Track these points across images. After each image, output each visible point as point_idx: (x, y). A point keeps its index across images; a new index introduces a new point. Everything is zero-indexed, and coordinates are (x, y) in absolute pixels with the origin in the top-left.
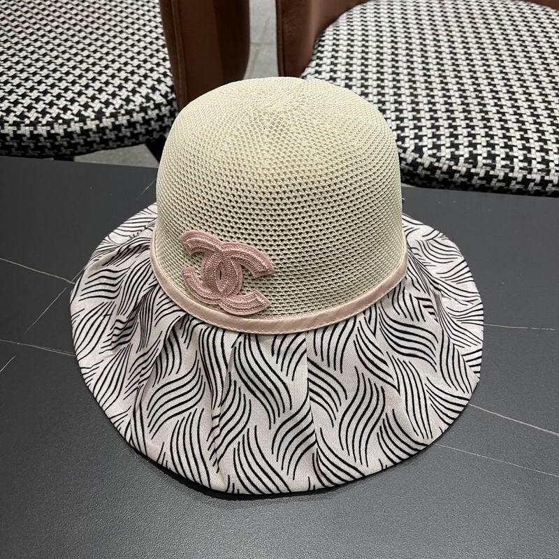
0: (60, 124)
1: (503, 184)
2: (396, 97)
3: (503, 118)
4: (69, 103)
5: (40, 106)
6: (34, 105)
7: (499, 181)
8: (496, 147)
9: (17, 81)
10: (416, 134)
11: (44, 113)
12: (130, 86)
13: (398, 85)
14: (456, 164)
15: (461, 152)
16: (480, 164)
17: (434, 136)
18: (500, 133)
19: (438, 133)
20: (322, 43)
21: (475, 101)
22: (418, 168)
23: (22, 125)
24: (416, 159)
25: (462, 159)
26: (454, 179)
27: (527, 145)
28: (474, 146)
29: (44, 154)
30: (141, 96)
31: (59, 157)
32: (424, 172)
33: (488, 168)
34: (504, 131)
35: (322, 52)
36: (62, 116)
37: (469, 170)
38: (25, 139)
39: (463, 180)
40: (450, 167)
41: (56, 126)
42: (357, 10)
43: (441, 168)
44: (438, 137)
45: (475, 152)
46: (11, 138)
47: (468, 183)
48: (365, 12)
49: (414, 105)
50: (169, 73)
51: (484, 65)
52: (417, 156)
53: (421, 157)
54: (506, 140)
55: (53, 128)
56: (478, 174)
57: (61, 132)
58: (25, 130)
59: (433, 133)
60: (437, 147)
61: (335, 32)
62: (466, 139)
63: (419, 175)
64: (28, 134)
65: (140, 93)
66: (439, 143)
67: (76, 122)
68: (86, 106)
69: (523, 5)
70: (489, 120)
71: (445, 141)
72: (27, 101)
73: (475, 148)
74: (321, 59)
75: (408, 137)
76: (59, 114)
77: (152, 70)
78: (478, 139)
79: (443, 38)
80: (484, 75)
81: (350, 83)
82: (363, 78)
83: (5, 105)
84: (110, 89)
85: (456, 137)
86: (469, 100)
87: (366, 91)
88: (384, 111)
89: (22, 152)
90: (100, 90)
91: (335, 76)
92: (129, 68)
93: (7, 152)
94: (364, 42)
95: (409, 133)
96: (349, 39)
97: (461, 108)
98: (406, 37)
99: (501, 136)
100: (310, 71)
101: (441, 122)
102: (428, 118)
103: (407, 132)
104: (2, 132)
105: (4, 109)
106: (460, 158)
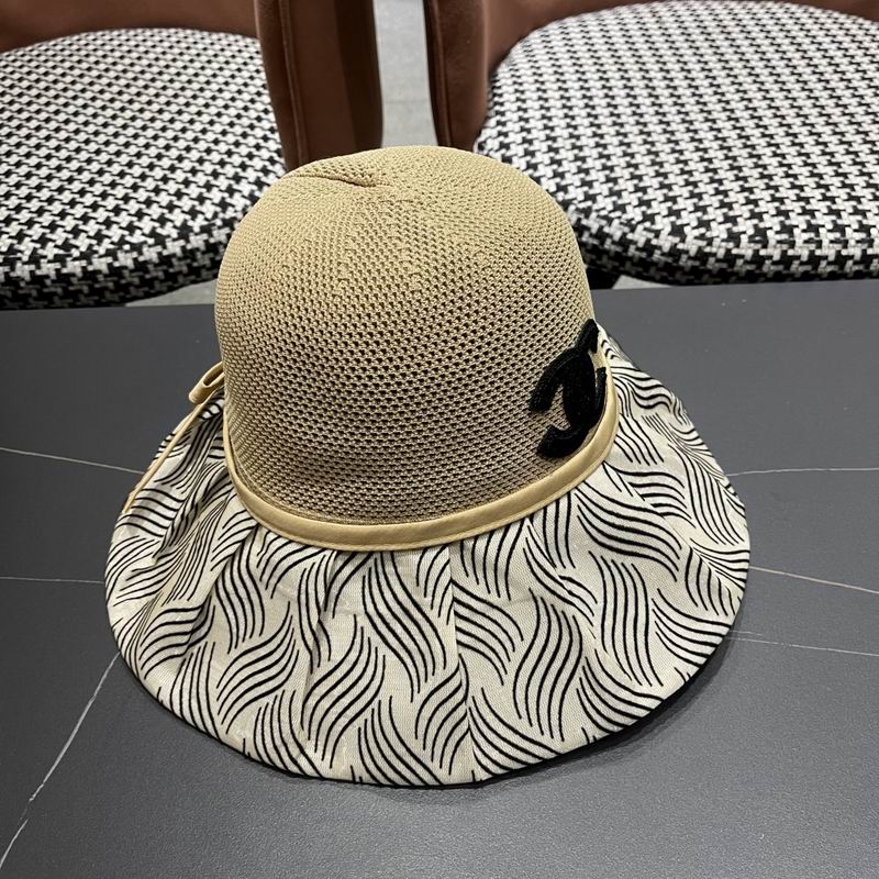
0: (127, 252)
1: (808, 268)
2: (628, 159)
3: (790, 172)
4: (135, 219)
5: (92, 228)
6: (82, 227)
7: (802, 263)
8: (790, 214)
9: (45, 194)
10: (669, 209)
11: (99, 237)
12: (223, 183)
13: (626, 140)
14: (738, 246)
15: (740, 228)
16: (772, 242)
17: (697, 209)
18: (792, 194)
19: (702, 203)
20: (498, 91)
21: (744, 153)
22: (680, 257)
23: (69, 259)
24: (676, 245)
25: (744, 238)
26: (736, 269)
27: (834, 207)
28: (759, 216)
29: (103, 301)
30: (243, 196)
32: (690, 263)
33: (785, 247)
34: (797, 191)
35: (502, 104)
36: (128, 238)
37: (756, 252)
38: (74, 280)
39: (749, 267)
40: (728, 251)
41: (120, 255)
42: (535, 38)
43: (714, 255)
44: (704, 209)
45: (762, 225)
46: (53, 281)
47: (758, 272)
48: (547, 39)
49: (657, 168)
50: (276, 158)
51: (742, 99)
52: (677, 240)
53: (683, 241)
54: (802, 204)
55: (116, 259)
56: (770, 257)
57: (130, 264)
58: (74, 267)
59: (695, 204)
60: (705, 224)
62: (745, 208)
63: (682, 268)
64: (78, 271)
65: (240, 191)
66: (706, 218)
67: (150, 246)
68: (162, 221)
69: (775, 7)
70: (770, 177)
71: (715, 214)
72: (69, 223)
73: (761, 220)
74: (503, 114)
75: (659, 214)
76: (123, 236)
77: (250, 156)
78: (763, 206)
79: (673, 66)
80: (746, 114)
81: (555, 145)
82: (571, 136)
83: (36, 232)
84: (194, 191)
85: (730, 206)
86: (735, 152)
87: (581, 154)
88: (615, 181)
89: (71, 301)
90: (179, 194)
91: (529, 137)
92: (215, 157)
93: (46, 303)
94: (560, 84)
95: (659, 208)
96: (536, 81)
97: (726, 164)
98: (620, 70)
99: (795, 198)
100: (489, 133)
101: (702, 188)
102: (683, 183)
103: (656, 208)
104: (38, 273)
105: (35, 238)
106: (742, 236)
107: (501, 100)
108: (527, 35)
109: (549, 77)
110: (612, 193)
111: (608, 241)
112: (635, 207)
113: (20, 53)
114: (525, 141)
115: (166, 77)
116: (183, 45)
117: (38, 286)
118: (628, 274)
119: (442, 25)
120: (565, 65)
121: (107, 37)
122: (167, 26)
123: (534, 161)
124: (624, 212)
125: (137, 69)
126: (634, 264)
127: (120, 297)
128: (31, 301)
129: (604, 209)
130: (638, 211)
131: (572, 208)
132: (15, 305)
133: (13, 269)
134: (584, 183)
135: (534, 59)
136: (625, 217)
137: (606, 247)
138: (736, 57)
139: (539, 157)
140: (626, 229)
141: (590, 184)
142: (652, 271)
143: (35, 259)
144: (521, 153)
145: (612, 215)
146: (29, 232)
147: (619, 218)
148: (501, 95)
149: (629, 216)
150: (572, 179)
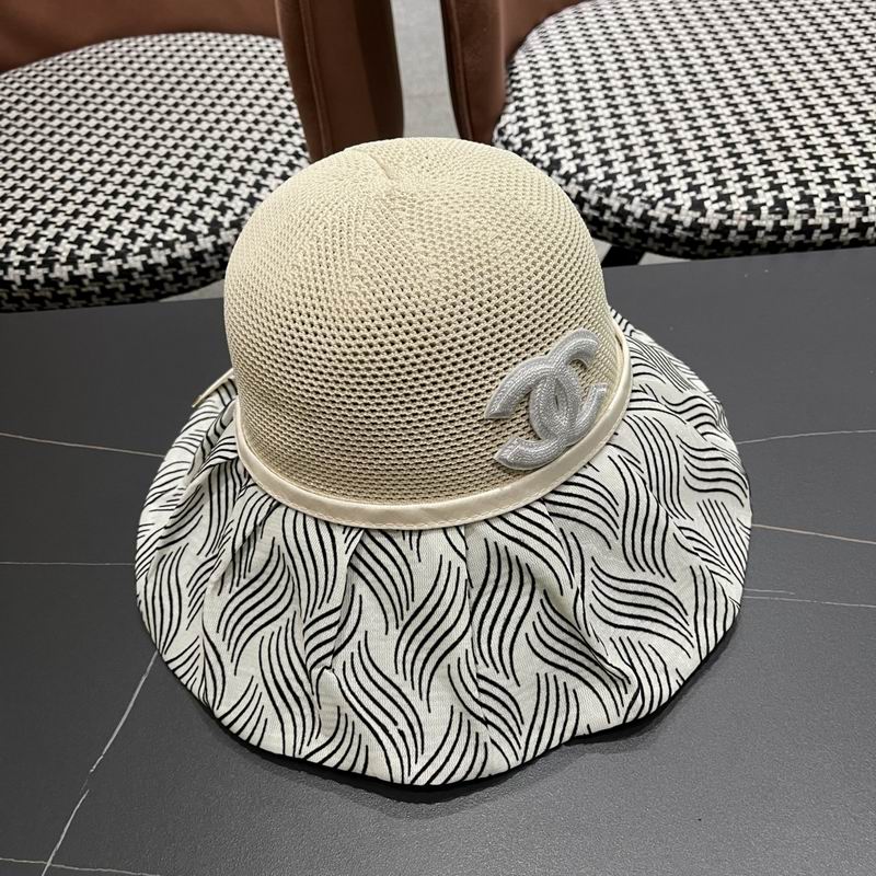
0: (160, 249)
1: (830, 236)
2: (646, 137)
3: (808, 143)
4: (167, 217)
5: (126, 227)
6: (116, 227)
7: (823, 232)
8: (810, 184)
9: (79, 197)
10: (689, 184)
11: (133, 236)
12: (250, 178)
13: (644, 120)
14: (758, 218)
15: (760, 200)
16: (792, 212)
17: (717, 183)
18: (811, 165)
19: (721, 178)
20: (516, 78)
21: (762, 126)
22: (701, 231)
23: (104, 259)
24: (697, 219)
25: (764, 210)
26: (757, 240)
27: (853, 175)
28: (779, 188)
29: (139, 298)
32: (712, 237)
33: (805, 216)
34: (815, 162)
35: (520, 90)
36: (161, 236)
37: (777, 223)
38: (111, 279)
39: (770, 238)
40: (749, 223)
41: (154, 252)
42: (550, 25)
43: (735, 227)
44: (723, 183)
45: (781, 196)
46: (91, 281)
47: (779, 242)
48: (563, 24)
49: (675, 145)
51: (758, 74)
52: (698, 214)
53: (704, 215)
54: (821, 173)
55: (150, 256)
56: (791, 227)
57: (163, 260)
58: (110, 266)
59: (714, 179)
60: (724, 198)
62: (764, 180)
63: (703, 242)
64: (114, 270)
65: (267, 186)
66: (725, 191)
67: (182, 243)
68: (193, 217)
70: (788, 149)
71: (735, 187)
72: (104, 224)
73: (781, 191)
74: (521, 99)
75: (678, 190)
76: (156, 234)
77: (276, 152)
78: (782, 178)
79: (688, 45)
80: (763, 89)
81: (574, 128)
82: (590, 118)
83: (73, 233)
84: (222, 188)
85: (749, 179)
86: (753, 126)
87: (600, 135)
88: (634, 159)
89: (108, 299)
90: (208, 192)
91: (548, 120)
93: (84, 302)
94: (576, 68)
95: (679, 184)
96: (553, 66)
97: (743, 138)
98: (635, 51)
99: (813, 169)
100: (508, 119)
101: (721, 162)
102: (701, 159)
103: (675, 183)
104: (76, 273)
105: (72, 239)
106: (762, 208)
107: (519, 86)
108: (542, 21)
109: (565, 62)
110: (631, 172)
111: (630, 219)
112: (655, 184)
113: (49, 62)
114: (544, 124)
115: (191, 80)
116: (206, 48)
117: (76, 286)
118: (651, 250)
119: (458, 14)
120: (581, 49)
121: (133, 44)
122: (190, 30)
123: (553, 144)
124: (645, 189)
125: (163, 73)
126: (656, 241)
127: (156, 294)
128: (70, 300)
129: (624, 187)
130: (658, 188)
131: (593, 188)
132: (55, 305)
133: (52, 270)
134: (604, 163)
135: (550, 45)
137: (628, 224)
138: (750, 33)
139: (559, 140)
140: (647, 206)
141: (609, 164)
142: (675, 246)
143: (72, 260)
144: (541, 137)
145: (633, 193)
146: (66, 234)
147: (640, 195)
148: (518, 82)
149: (649, 193)
150: (592, 160)
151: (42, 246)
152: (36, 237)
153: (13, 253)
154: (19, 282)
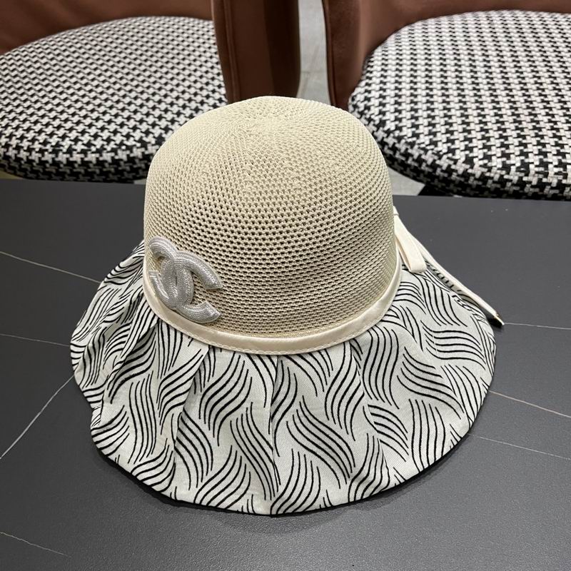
0: (123, 150)
1: (557, 191)
2: (446, 112)
3: (555, 126)
4: (131, 131)
5: (105, 134)
6: (100, 134)
7: (552, 188)
8: (548, 154)
9: (83, 113)
10: (466, 146)
11: (109, 140)
12: (188, 112)
13: (448, 100)
14: (508, 173)
15: (512, 162)
16: (532, 172)
17: (485, 147)
18: (552, 141)
19: (489, 144)
20: (371, 64)
21: (526, 112)
22: (469, 178)
24: (467, 170)
25: (513, 169)
26: (506, 189)
28: (526, 155)
29: (108, 179)
31: (122, 181)
32: (475, 183)
33: (541, 176)
34: (556, 140)
35: (371, 72)
36: (125, 142)
37: (521, 178)
38: (91, 165)
39: (515, 188)
40: (502, 176)
41: (119, 152)
42: (405, 31)
43: (492, 178)
44: (489, 148)
45: (527, 161)
46: (79, 165)
47: (521, 191)
48: (412, 32)
49: (464, 118)
50: (224, 99)
51: (534, 77)
52: (468, 166)
53: (472, 168)
54: (558, 148)
55: (116, 154)
56: (530, 182)
57: (124, 158)
58: (92, 157)
59: (484, 144)
60: (488, 157)
61: (383, 52)
62: (517, 149)
63: (470, 186)
64: (94, 160)
66: (489, 153)
67: (138, 148)
68: (147, 133)
70: (540, 129)
71: (496, 151)
72: (93, 131)
73: (527, 157)
74: (370, 78)
75: (458, 149)
76: (123, 141)
77: (208, 97)
78: (530, 148)
79: (492, 53)
80: (534, 87)
81: (400, 100)
82: (412, 95)
83: (73, 135)
84: (169, 116)
85: (507, 147)
86: (520, 111)
87: (416, 107)
88: (434, 125)
89: (89, 178)
90: (160, 118)
91: (384, 94)
92: (187, 96)
93: (75, 178)
94: (412, 61)
95: (460, 145)
96: (397, 59)
97: (511, 119)
98: (455, 54)
99: (554, 144)
100: (359, 93)
101: (491, 133)
102: (479, 129)
103: (457, 144)
104: (71, 159)
105: (72, 138)
106: (512, 167)
107: (371, 70)
109: (406, 57)
110: (430, 133)
111: (424, 165)
112: (444, 143)
113: (91, 28)
114: (381, 96)
116: (186, 27)
117: (71, 168)
121: (143, 21)
123: (384, 110)
124: (436, 146)
128: (67, 176)
129: (423, 143)
130: (445, 146)
131: (403, 141)
132: (57, 178)
133: (57, 156)
134: (414, 126)
135: (400, 44)
136: (436, 149)
137: (422, 168)
139: (388, 107)
140: (436, 157)
141: (417, 127)
143: (70, 151)
145: (428, 148)
146: (69, 135)
147: (432, 149)
148: (372, 67)
149: (439, 149)
150: (406, 123)
151: (54, 140)
152: (51, 135)
153: (37, 143)
154: (37, 161)
